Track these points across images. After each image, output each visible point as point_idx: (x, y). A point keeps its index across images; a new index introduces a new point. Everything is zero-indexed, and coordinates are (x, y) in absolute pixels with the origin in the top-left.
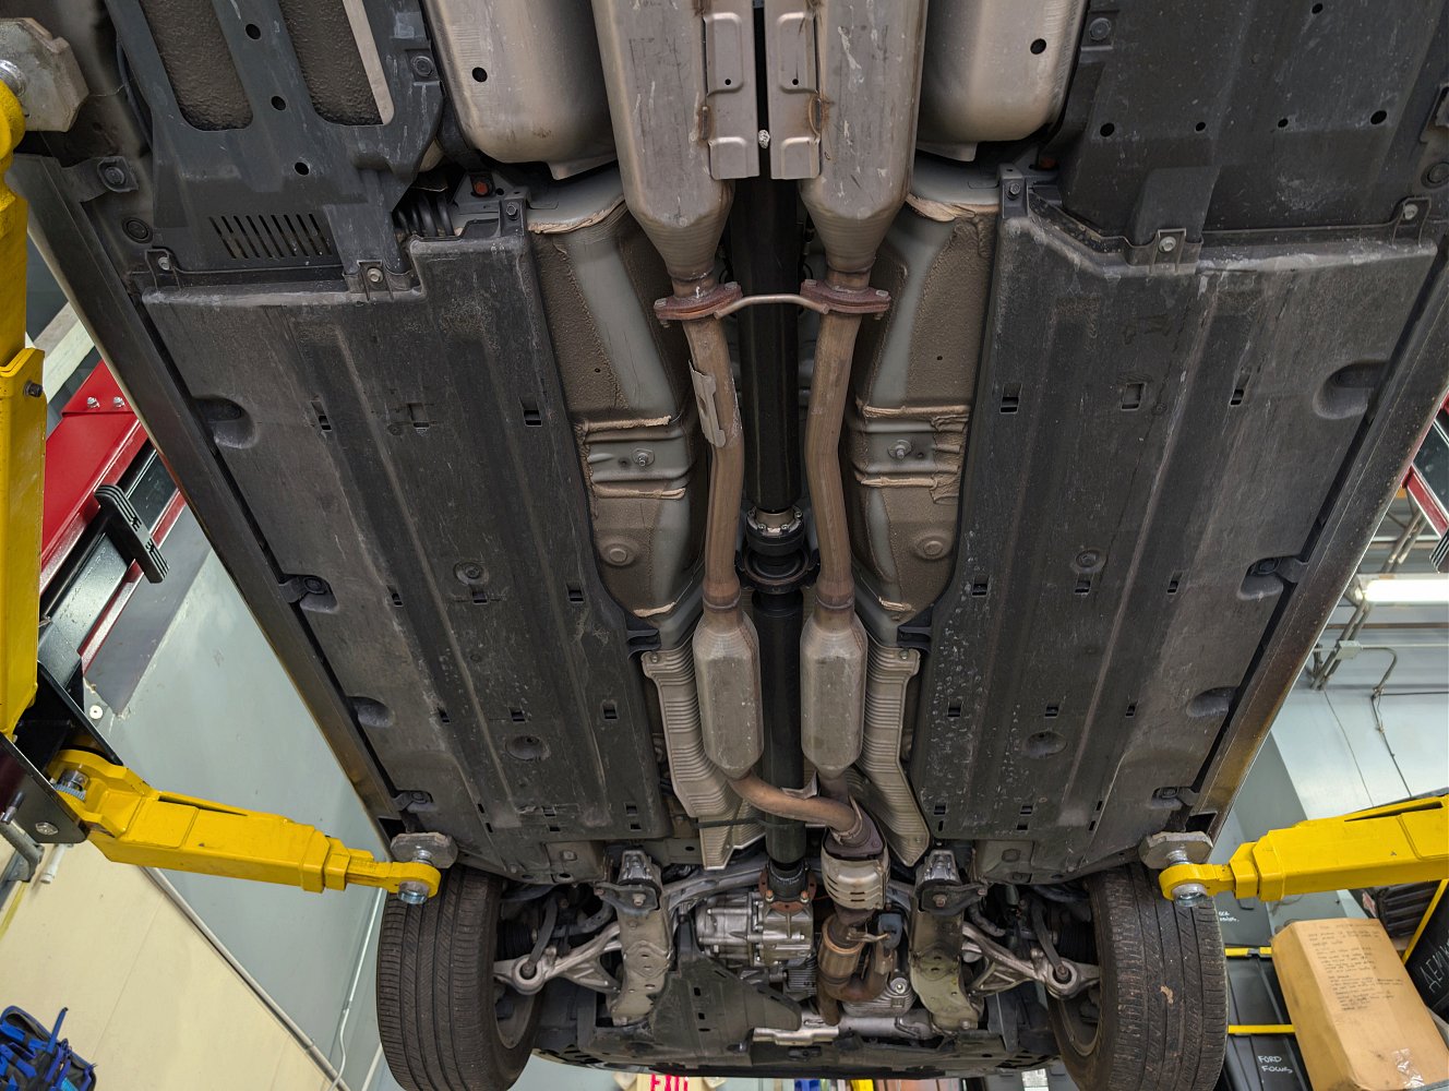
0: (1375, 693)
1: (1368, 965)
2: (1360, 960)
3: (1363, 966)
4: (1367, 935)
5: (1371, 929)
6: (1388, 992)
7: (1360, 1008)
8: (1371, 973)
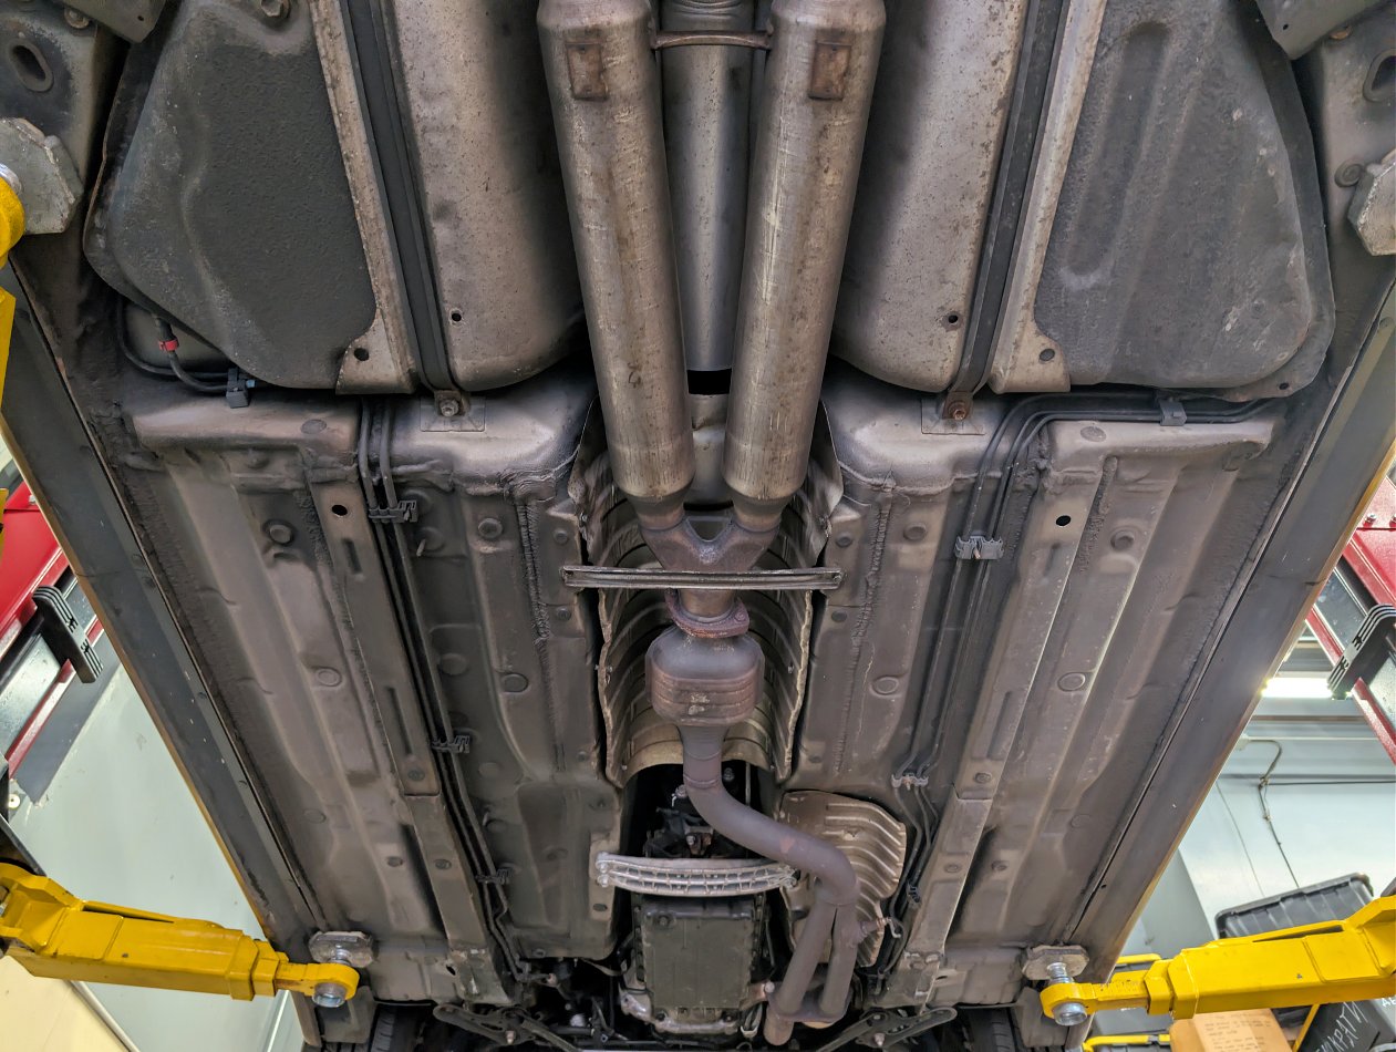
0: (1262, 783)
2: (1253, 1050)
4: (1260, 1024)
5: (1263, 1019)
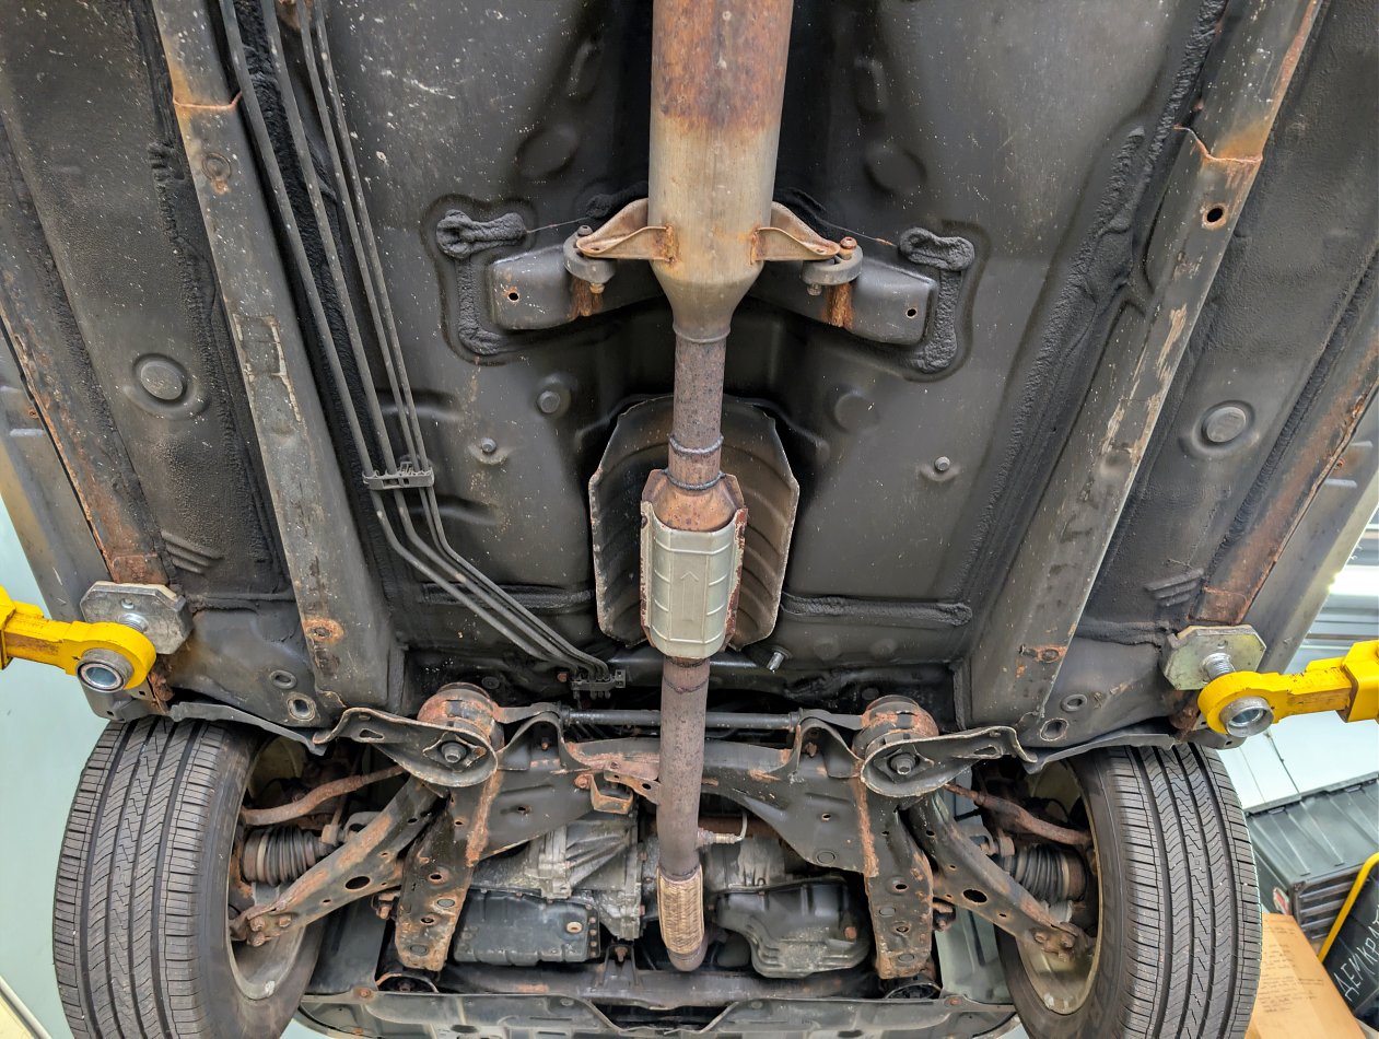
1: (1287, 963)
2: (1281, 958)
3: (1282, 964)
4: (1283, 932)
5: (1286, 926)
6: (1311, 993)
7: (1283, 1009)
8: (1290, 972)
